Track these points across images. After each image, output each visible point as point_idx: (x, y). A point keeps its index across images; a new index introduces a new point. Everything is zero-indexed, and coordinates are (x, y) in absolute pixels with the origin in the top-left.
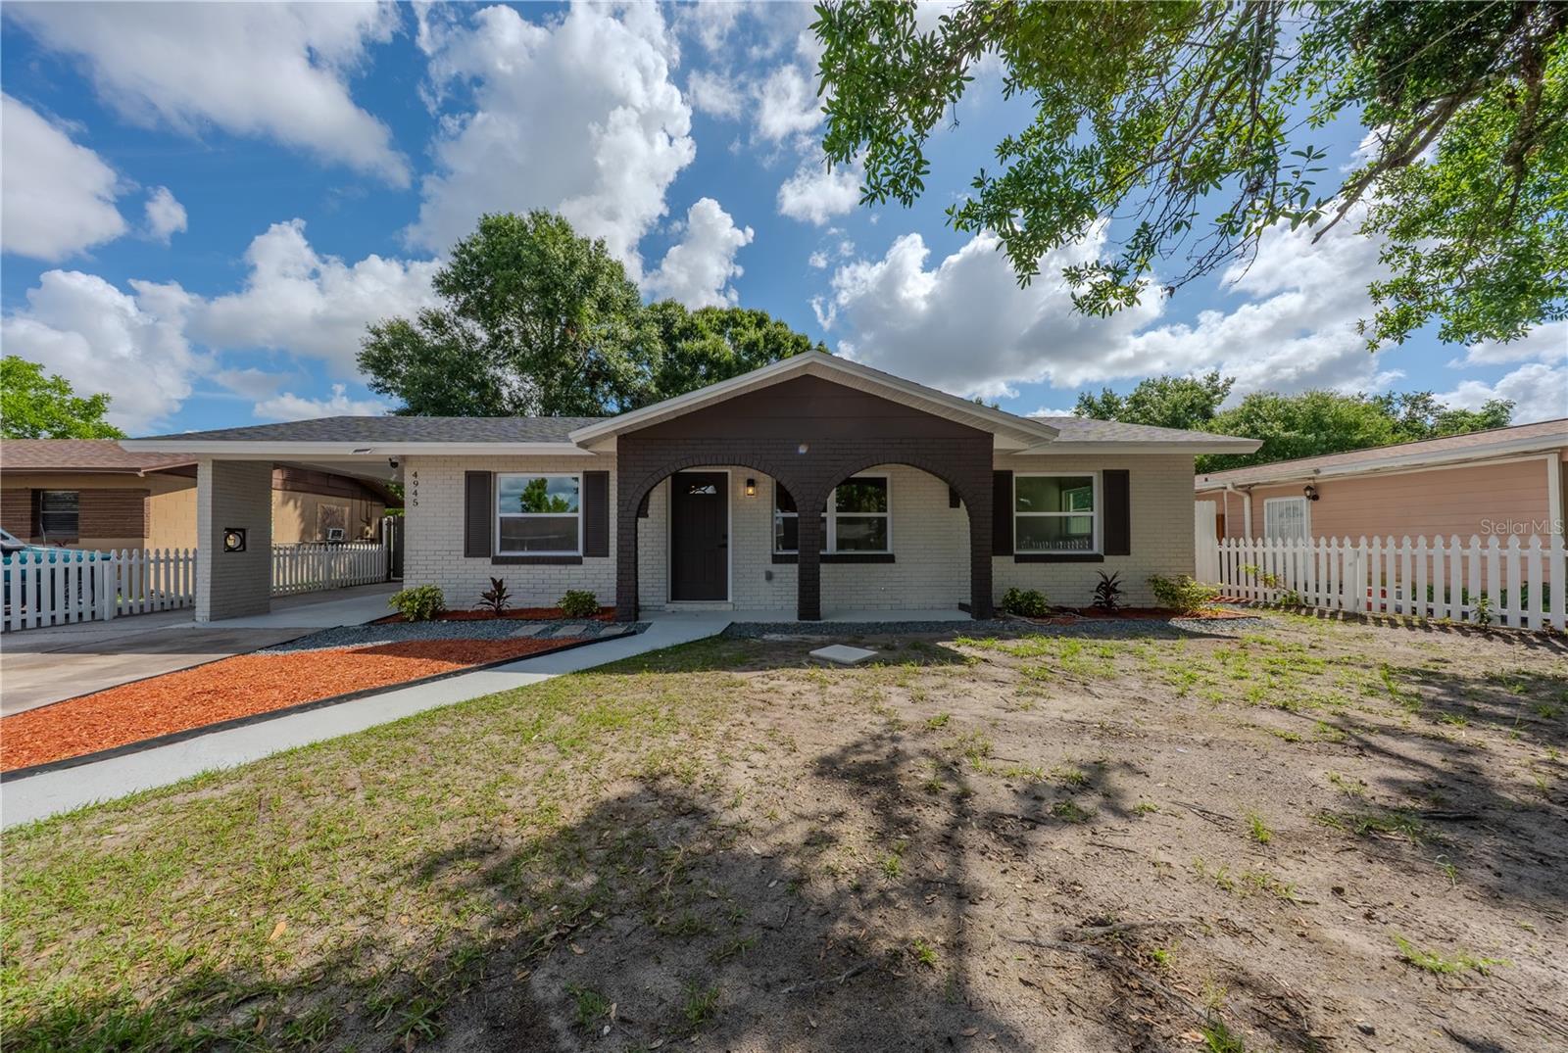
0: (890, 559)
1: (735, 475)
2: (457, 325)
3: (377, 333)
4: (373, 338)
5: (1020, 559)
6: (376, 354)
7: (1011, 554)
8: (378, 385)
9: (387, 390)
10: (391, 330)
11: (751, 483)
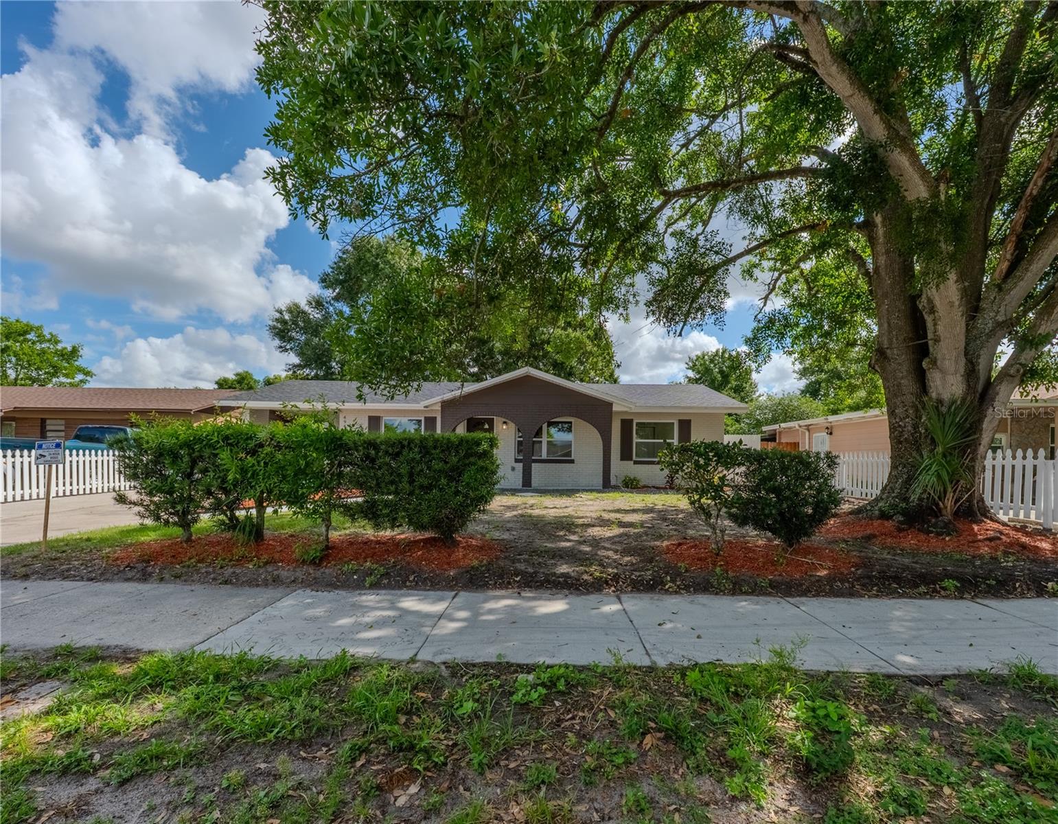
0: (572, 462)
1: (498, 421)
2: (332, 305)
3: (280, 312)
4: (278, 315)
5: (636, 463)
6: (279, 325)
7: (631, 459)
8: (281, 347)
9: (286, 350)
10: (290, 311)
11: (505, 423)
